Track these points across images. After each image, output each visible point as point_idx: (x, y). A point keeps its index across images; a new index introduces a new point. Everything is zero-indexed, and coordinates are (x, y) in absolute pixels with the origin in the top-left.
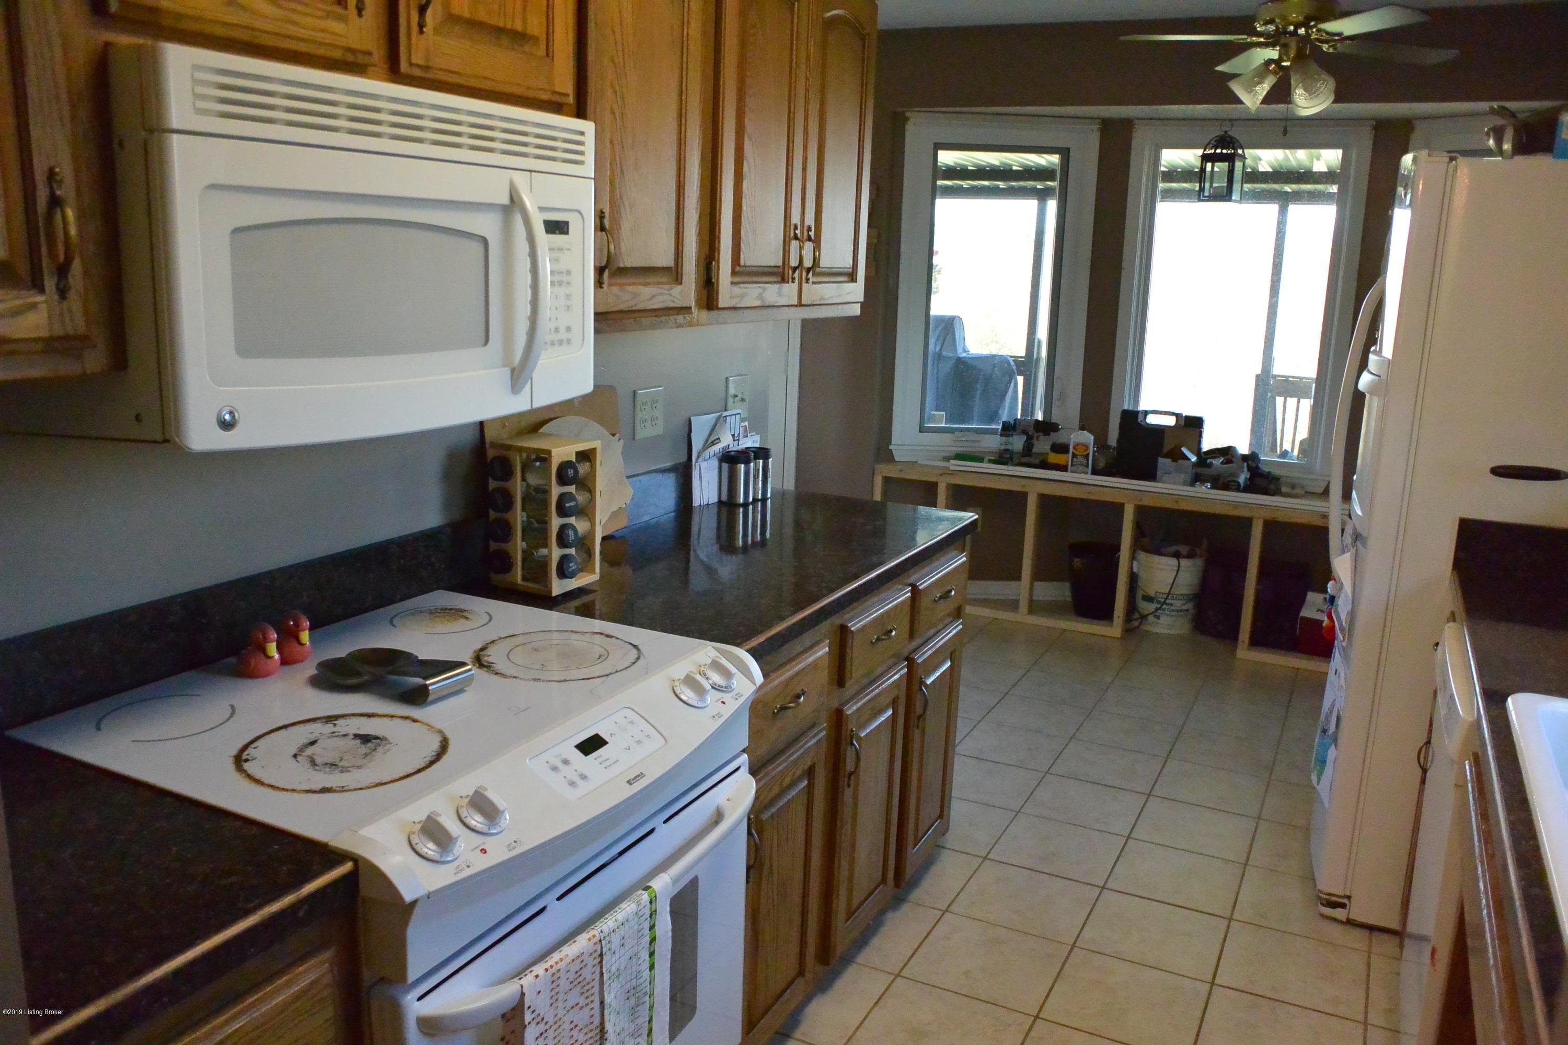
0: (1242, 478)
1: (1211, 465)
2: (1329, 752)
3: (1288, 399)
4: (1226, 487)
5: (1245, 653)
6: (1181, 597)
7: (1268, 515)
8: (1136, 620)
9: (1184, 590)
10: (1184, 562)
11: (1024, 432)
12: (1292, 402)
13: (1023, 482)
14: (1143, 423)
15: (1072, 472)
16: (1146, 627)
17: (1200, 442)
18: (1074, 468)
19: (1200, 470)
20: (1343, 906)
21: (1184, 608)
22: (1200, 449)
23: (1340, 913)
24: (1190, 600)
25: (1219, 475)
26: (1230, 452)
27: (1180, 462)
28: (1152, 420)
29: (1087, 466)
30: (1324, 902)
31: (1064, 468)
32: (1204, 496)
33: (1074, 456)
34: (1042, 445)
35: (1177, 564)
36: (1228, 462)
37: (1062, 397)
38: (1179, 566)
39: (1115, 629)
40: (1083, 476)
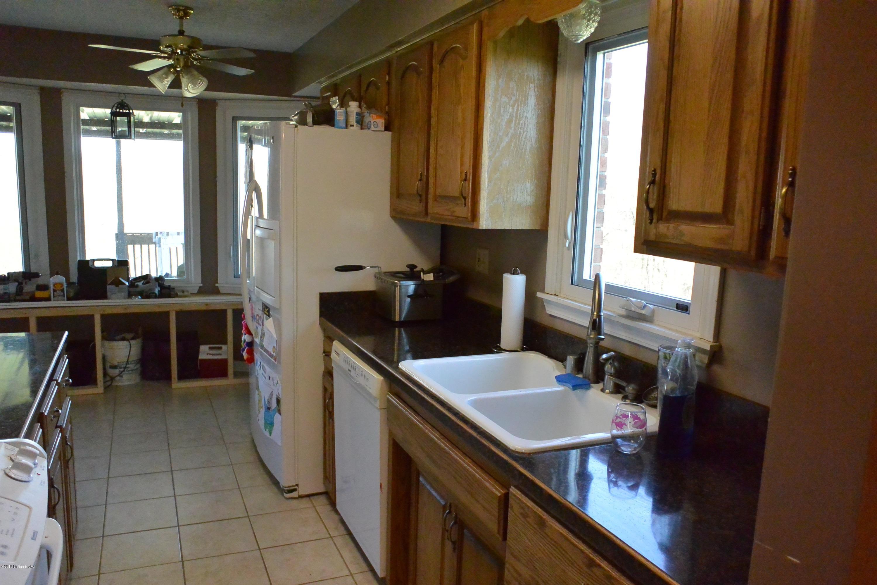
0: (157, 290)
1: (137, 286)
2: (275, 418)
3: (143, 245)
4: (148, 297)
5: (177, 385)
6: (133, 362)
7: (178, 308)
8: (108, 381)
9: (135, 358)
10: (133, 342)
11: (15, 280)
12: (137, 247)
13: (25, 311)
14: (92, 267)
15: (54, 301)
16: (115, 384)
17: (128, 274)
18: (56, 298)
19: (132, 290)
20: (295, 490)
21: (135, 368)
22: (129, 278)
23: (295, 494)
24: (137, 363)
25: (143, 291)
26: (148, 277)
27: (120, 286)
28: (97, 264)
29: (64, 296)
30: (287, 492)
31: (48, 299)
32: (138, 303)
33: (54, 291)
34: (29, 287)
35: (129, 343)
36: (148, 282)
37: (36, 256)
38: (130, 345)
39: (100, 389)
40: (62, 302)
